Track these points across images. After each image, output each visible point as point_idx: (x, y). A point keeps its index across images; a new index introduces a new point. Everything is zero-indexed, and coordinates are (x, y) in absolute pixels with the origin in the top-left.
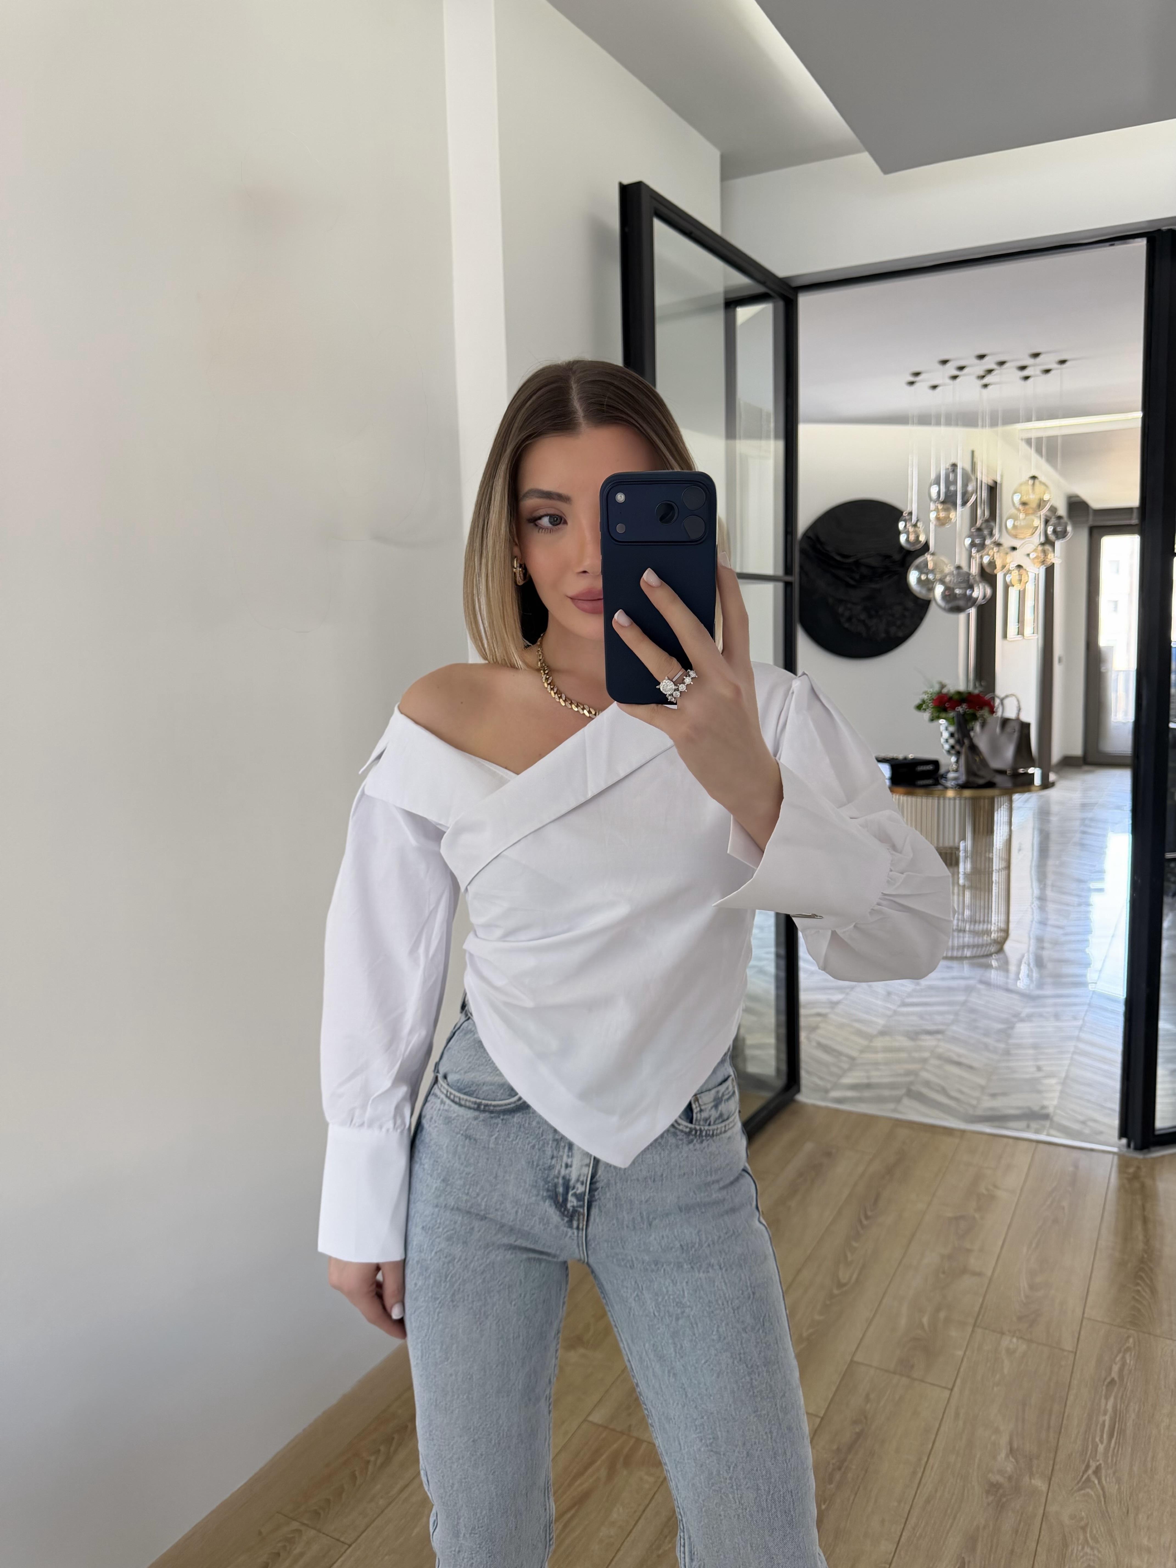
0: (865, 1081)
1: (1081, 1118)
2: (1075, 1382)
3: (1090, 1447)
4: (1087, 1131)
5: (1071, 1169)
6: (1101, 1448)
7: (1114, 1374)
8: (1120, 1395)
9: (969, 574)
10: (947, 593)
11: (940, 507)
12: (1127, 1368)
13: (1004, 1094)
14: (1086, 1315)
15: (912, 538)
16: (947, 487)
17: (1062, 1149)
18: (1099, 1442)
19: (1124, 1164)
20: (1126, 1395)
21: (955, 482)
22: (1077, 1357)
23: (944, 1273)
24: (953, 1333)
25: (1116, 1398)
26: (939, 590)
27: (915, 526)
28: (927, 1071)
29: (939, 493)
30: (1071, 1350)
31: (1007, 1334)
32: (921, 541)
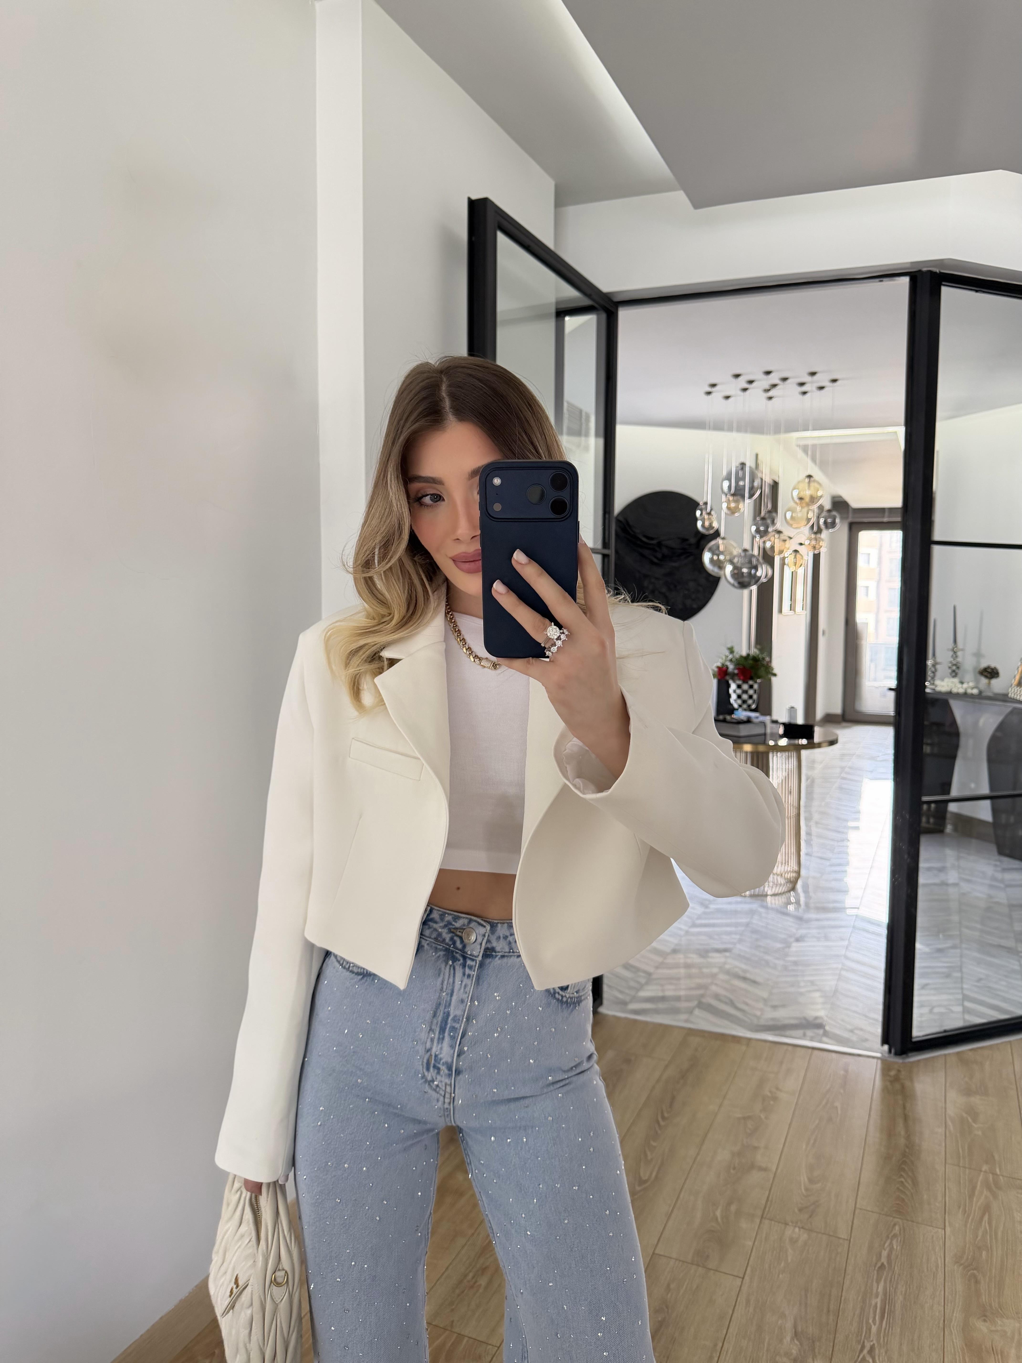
0: (661, 994)
1: (849, 1027)
2: (850, 1268)
3: (865, 1328)
4: (854, 1038)
5: (842, 1072)
6: (874, 1329)
7: (884, 1260)
8: (889, 1279)
9: (753, 556)
10: (736, 571)
11: (731, 498)
12: (894, 1253)
13: (783, 1006)
14: (858, 1206)
15: (707, 524)
16: (737, 482)
17: (834, 1055)
18: (872, 1324)
19: (886, 1068)
20: (894, 1278)
21: (743, 479)
22: (851, 1245)
23: (734, 1168)
24: (744, 1224)
25: (885, 1282)
26: (729, 568)
27: (709, 514)
28: (716, 985)
29: (730, 487)
30: (846, 1238)
31: (790, 1224)
32: (714, 527)
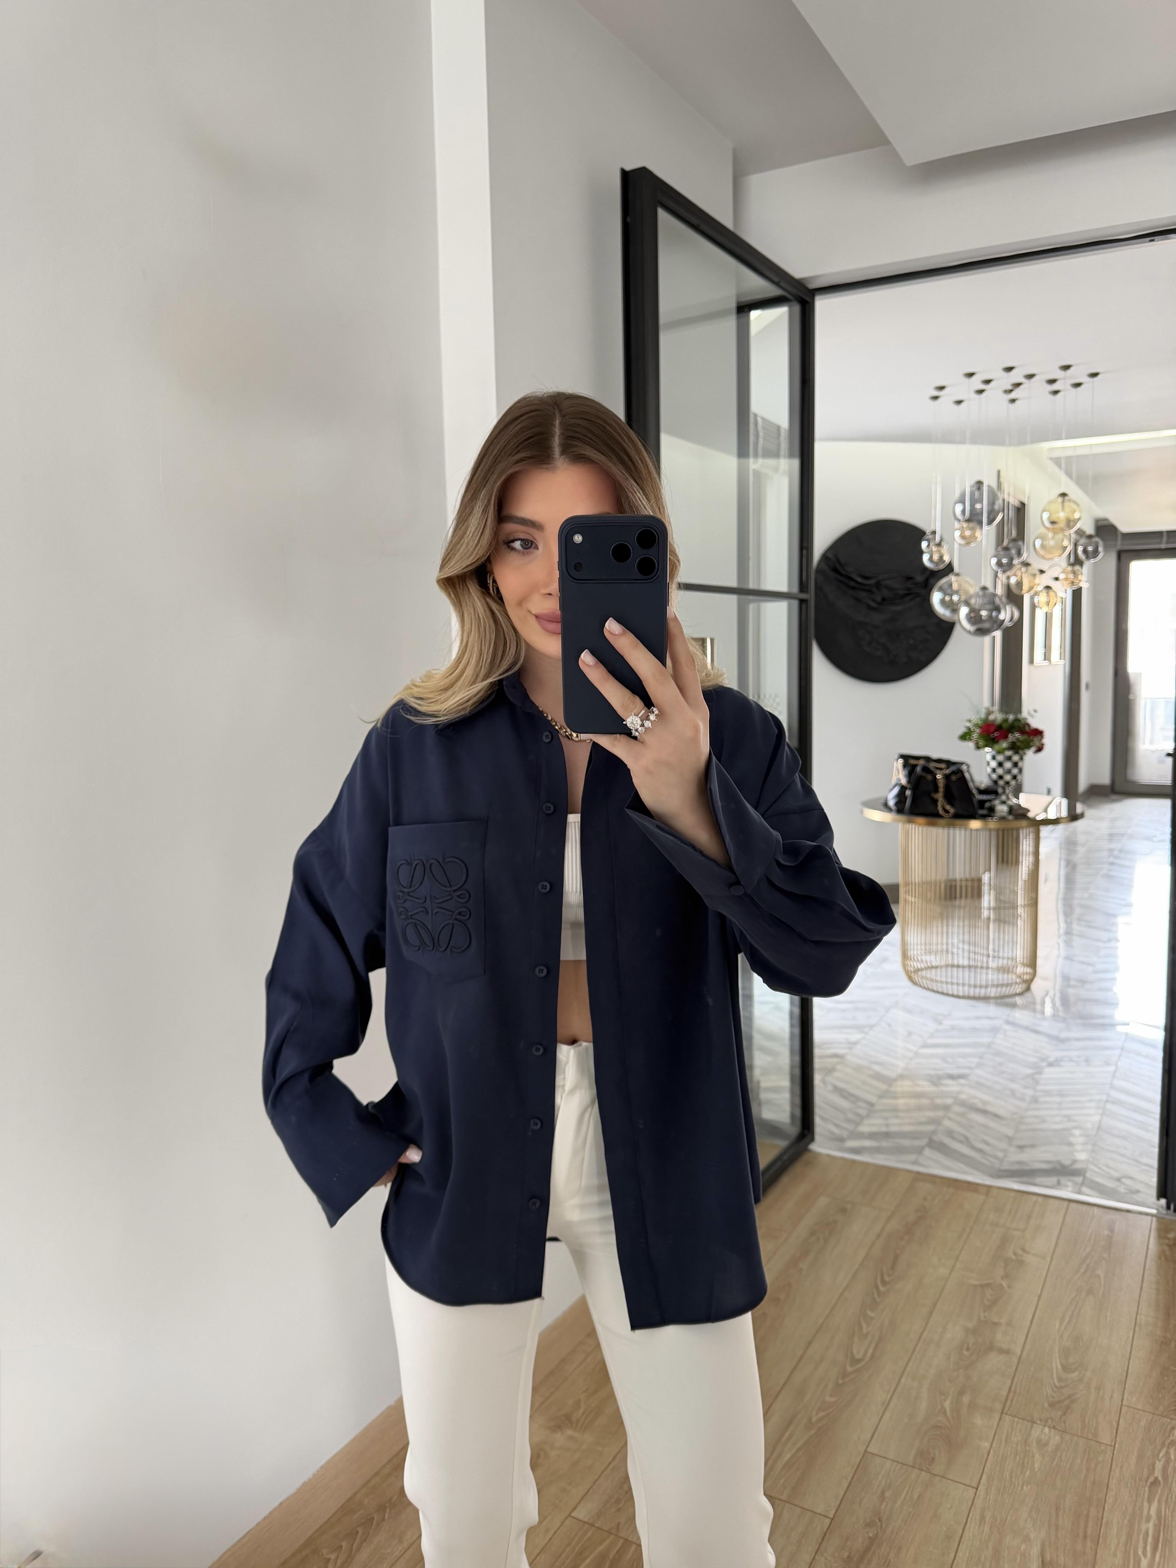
0: (884, 1129)
1: (1115, 1174)
2: (1113, 1480)
3: (1132, 1560)
4: (1123, 1189)
5: (1106, 1233)
7: (1158, 1473)
8: (1165, 1497)
9: (995, 595)
10: (972, 615)
11: (965, 525)
12: (1171, 1465)
13: (1033, 1146)
14: (1125, 1403)
15: (936, 557)
16: (972, 505)
17: (1097, 1210)
18: (1141, 1554)
20: (1171, 1498)
21: (981, 501)
22: (1115, 1452)
23: (968, 1349)
24: (978, 1420)
25: (1159, 1503)
26: (964, 611)
27: (939, 545)
28: (950, 1119)
29: (963, 512)
30: (1109, 1443)
31: (1038, 1422)
32: (945, 561)
